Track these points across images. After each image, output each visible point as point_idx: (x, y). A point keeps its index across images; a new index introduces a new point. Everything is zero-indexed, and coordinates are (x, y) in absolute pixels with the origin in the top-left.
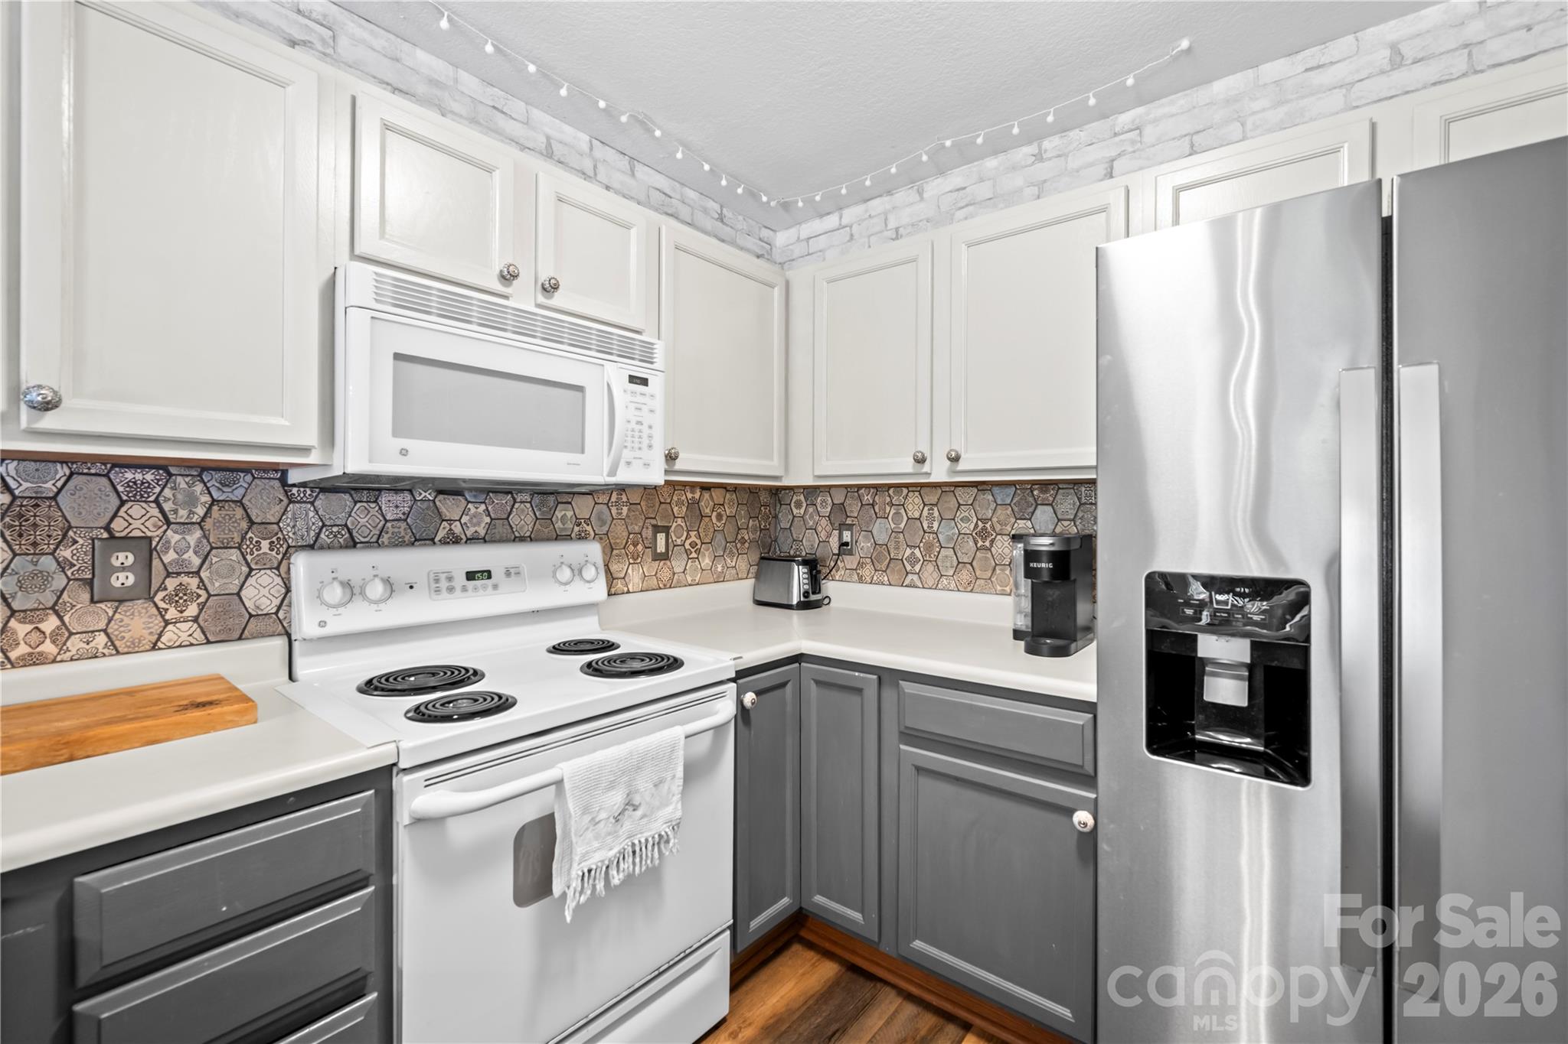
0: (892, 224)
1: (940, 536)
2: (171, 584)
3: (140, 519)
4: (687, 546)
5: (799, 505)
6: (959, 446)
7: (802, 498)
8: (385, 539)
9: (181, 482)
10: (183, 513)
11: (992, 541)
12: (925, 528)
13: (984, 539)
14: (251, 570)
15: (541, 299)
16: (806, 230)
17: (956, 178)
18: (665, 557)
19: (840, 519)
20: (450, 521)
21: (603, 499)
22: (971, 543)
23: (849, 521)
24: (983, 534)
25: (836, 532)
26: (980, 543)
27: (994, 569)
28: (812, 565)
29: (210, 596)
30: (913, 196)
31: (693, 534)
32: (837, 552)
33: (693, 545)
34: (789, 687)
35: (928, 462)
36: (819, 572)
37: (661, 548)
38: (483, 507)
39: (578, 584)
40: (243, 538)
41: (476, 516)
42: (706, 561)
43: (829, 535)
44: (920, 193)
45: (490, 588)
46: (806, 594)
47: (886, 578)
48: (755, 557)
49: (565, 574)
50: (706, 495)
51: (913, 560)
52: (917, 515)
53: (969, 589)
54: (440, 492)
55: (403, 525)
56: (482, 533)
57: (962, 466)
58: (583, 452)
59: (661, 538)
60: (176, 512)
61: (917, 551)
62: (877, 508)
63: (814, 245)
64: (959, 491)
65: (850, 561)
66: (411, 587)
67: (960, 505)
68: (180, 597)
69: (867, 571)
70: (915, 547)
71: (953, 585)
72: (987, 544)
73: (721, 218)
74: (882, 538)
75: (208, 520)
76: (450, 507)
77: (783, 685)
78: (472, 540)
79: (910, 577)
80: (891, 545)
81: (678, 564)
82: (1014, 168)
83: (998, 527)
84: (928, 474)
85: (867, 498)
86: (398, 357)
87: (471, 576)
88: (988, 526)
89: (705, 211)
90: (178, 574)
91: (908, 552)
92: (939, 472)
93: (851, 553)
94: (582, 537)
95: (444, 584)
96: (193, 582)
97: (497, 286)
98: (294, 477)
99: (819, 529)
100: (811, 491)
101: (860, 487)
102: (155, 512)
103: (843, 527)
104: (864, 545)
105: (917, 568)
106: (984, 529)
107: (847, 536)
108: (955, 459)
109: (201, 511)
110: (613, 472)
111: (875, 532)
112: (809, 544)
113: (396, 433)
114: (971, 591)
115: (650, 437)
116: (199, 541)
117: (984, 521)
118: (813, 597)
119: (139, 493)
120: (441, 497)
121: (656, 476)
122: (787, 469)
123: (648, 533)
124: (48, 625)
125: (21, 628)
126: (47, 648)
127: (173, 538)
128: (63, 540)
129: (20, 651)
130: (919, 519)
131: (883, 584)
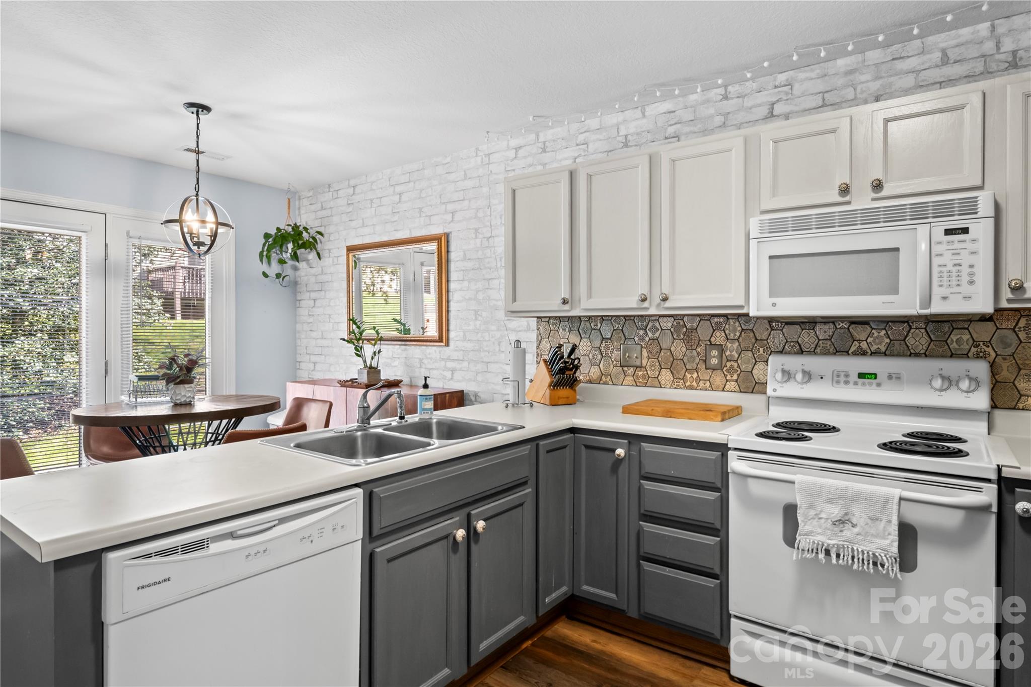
2: (728, 364)
3: (719, 338)
8: (818, 350)
9: (731, 322)
10: (732, 335)
14: (756, 361)
20: (859, 341)
29: (741, 371)
38: (884, 332)
39: (949, 392)
40: (753, 347)
41: (878, 338)
45: (874, 385)
49: (941, 383)
54: (852, 323)
55: (829, 343)
56: (883, 349)
58: (897, 293)
60: (730, 334)
66: (822, 378)
68: (731, 370)
75: (740, 338)
76: (860, 333)
78: (876, 353)
86: (771, 257)
87: (861, 376)
90: (731, 360)
94: (980, 356)
95: (842, 379)
96: (735, 365)
102: (723, 334)
109: (738, 334)
113: (771, 296)
115: (971, 274)
116: (737, 348)
119: (717, 327)
120: (853, 326)
121: (979, 306)
124: (695, 375)
125: (688, 376)
126: (694, 384)
127: (729, 345)
128: (698, 345)
129: (688, 384)
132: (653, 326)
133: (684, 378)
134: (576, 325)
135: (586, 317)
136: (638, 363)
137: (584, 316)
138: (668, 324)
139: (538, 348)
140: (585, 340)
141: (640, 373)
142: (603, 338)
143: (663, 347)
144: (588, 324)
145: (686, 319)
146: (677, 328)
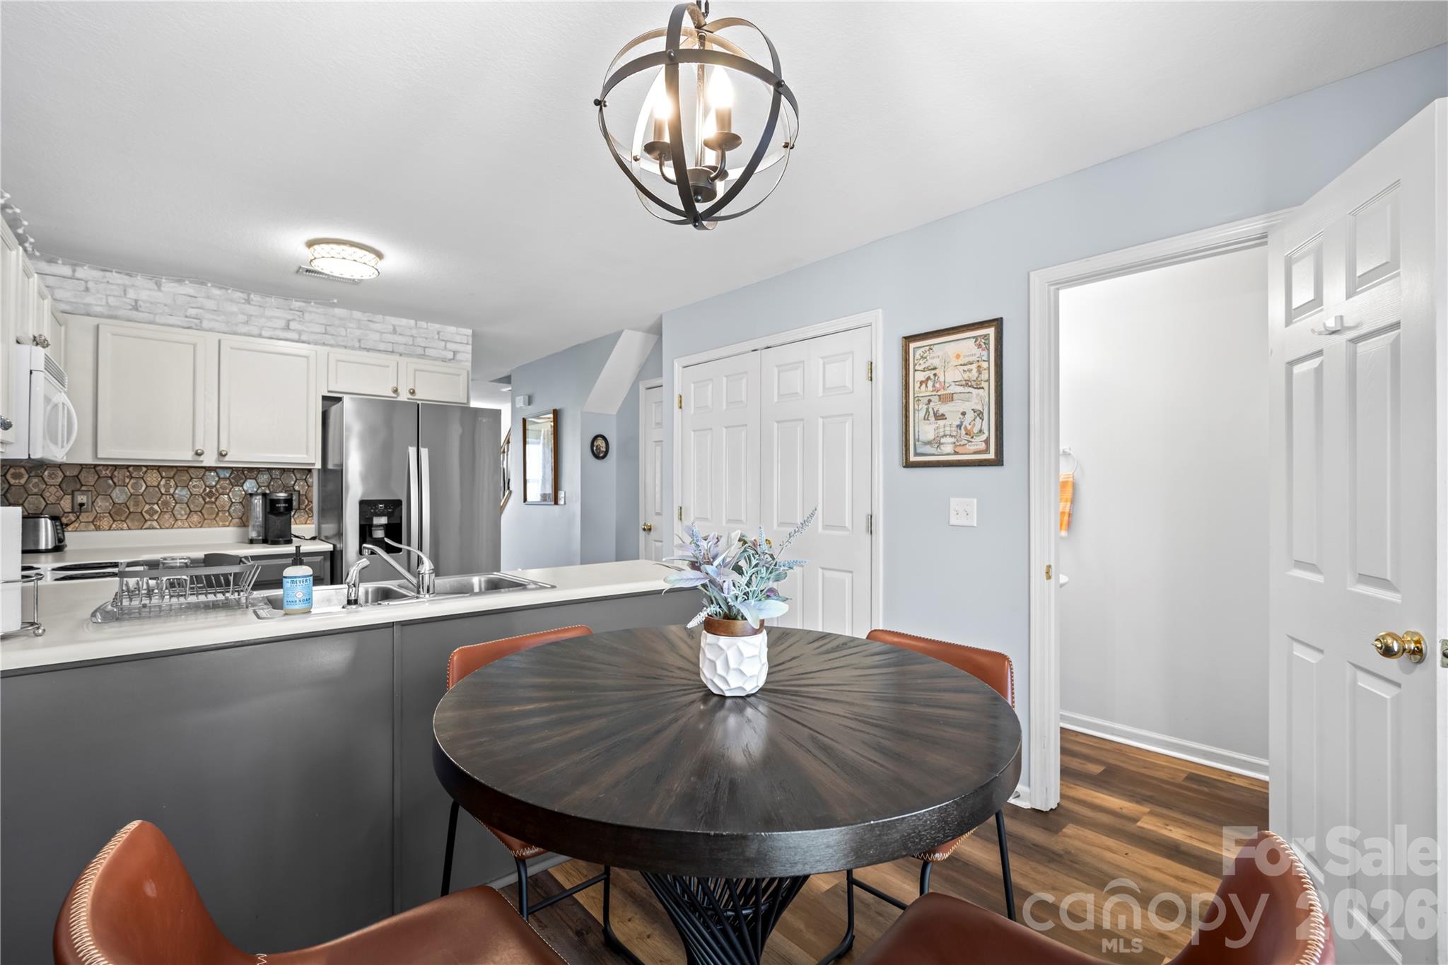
0: (131, 296)
1: (175, 496)
11: (216, 499)
12: (163, 491)
13: (210, 497)
17: (187, 289)
19: (73, 485)
22: (201, 499)
23: (84, 488)
24: (209, 495)
25: (72, 496)
26: (207, 500)
27: (218, 514)
30: (151, 285)
32: (70, 510)
36: (63, 525)
43: (59, 499)
47: (125, 525)
51: (152, 512)
52: (156, 484)
53: (200, 525)
61: (156, 507)
62: (116, 479)
64: (191, 471)
65: (88, 517)
67: (191, 478)
69: (106, 522)
70: (153, 504)
71: (186, 525)
72: (213, 500)
74: (120, 499)
79: (149, 523)
80: (131, 504)
83: (221, 491)
85: (105, 473)
91: (147, 507)
93: (87, 510)
99: (47, 494)
100: (36, 468)
103: (76, 492)
104: (102, 504)
105: (155, 517)
106: (210, 491)
107: (81, 499)
111: (114, 495)
114: (201, 527)
117: (211, 487)
130: (157, 487)
131: (122, 529)
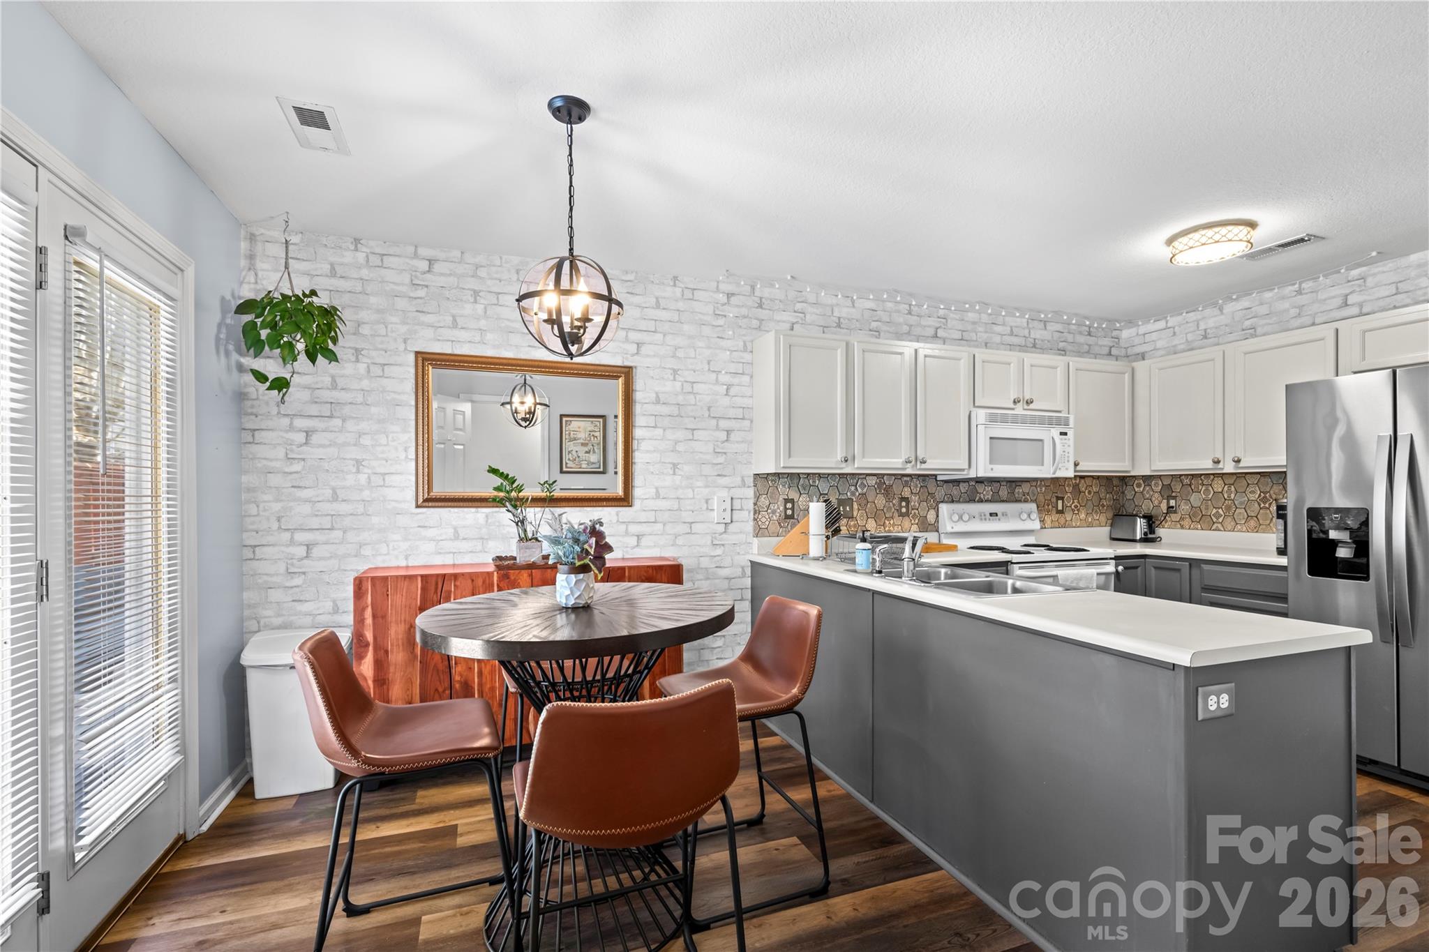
0: (1202, 326)
1: (1236, 502)
2: (913, 512)
3: (906, 493)
4: (1073, 507)
5: (1139, 485)
6: (1239, 455)
7: (1141, 481)
9: (914, 480)
10: (915, 490)
11: (1270, 504)
12: (1226, 497)
13: (1265, 503)
14: (930, 509)
15: (1026, 407)
16: (1142, 330)
17: (1245, 303)
18: (1061, 512)
19: (1168, 492)
20: (980, 493)
21: (1034, 484)
22: (1256, 505)
23: (1174, 494)
24: (1264, 500)
25: (1165, 501)
26: (1262, 505)
27: (1272, 519)
28: (1151, 520)
29: (920, 516)
30: (1216, 311)
31: (1076, 501)
32: (1165, 511)
33: (1076, 507)
34: (1139, 569)
35: (1221, 463)
36: (1154, 522)
37: (1060, 507)
39: (1028, 521)
40: (928, 498)
41: (986, 492)
42: (1083, 516)
43: (1160, 503)
44: (1221, 309)
45: (999, 519)
46: (1145, 534)
47: (1200, 526)
48: (1110, 515)
49: (1024, 516)
50: (1083, 481)
51: (1219, 516)
52: (1220, 490)
53: (1255, 531)
54: (977, 482)
56: (993, 498)
57: (1241, 465)
58: (1043, 465)
59: (1060, 502)
60: (913, 489)
61: (1220, 511)
62: (1193, 487)
63: (1148, 338)
64: (1247, 477)
65: (1175, 517)
66: (975, 517)
67: (1248, 484)
68: (914, 516)
69: (1187, 522)
70: (1219, 508)
71: (1244, 529)
72: (1267, 505)
73: (1089, 334)
74: (1196, 503)
75: (920, 492)
76: (980, 488)
77: (1137, 567)
78: (987, 501)
79: (1216, 525)
80: (1203, 508)
81: (1068, 516)
82: (1283, 298)
83: (1273, 497)
84: (1222, 469)
85: (1187, 481)
86: (991, 438)
88: (1267, 495)
89: (1080, 333)
90: (914, 509)
91: (1214, 511)
92: (1229, 467)
93: (1175, 512)
94: (1026, 501)
95: (983, 517)
96: (917, 512)
97: (1012, 406)
98: (939, 478)
99: (1154, 499)
100: (1147, 479)
101: (1181, 475)
102: (910, 489)
103: (1169, 498)
104: (1184, 508)
105: (1220, 520)
106: (1265, 497)
107: (1172, 503)
108: (1238, 461)
109: (919, 490)
110: (1054, 473)
111: (1191, 500)
112: (1146, 507)
113: (991, 463)
114: (1257, 532)
115: (1068, 457)
116: (918, 499)
117: (1265, 493)
118: (1150, 536)
119: (906, 484)
120: (977, 484)
121: (1070, 473)
122: (1133, 466)
123: (1054, 500)
124: (892, 522)
125: (887, 522)
126: (891, 528)
127: (913, 497)
128: (894, 498)
129: (887, 529)
130: (1221, 492)
131: (1197, 529)
132: (862, 483)
133: (884, 525)
134: (796, 481)
135: (805, 474)
136: (850, 515)
137: (803, 474)
138: (872, 481)
139: (755, 504)
140: (804, 496)
141: (852, 523)
142: (821, 494)
143: (870, 500)
144: (807, 480)
145: (885, 478)
146: (880, 484)
